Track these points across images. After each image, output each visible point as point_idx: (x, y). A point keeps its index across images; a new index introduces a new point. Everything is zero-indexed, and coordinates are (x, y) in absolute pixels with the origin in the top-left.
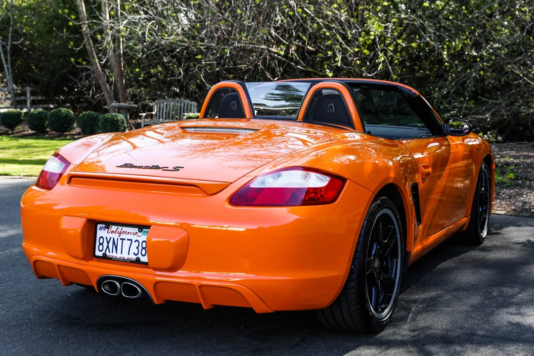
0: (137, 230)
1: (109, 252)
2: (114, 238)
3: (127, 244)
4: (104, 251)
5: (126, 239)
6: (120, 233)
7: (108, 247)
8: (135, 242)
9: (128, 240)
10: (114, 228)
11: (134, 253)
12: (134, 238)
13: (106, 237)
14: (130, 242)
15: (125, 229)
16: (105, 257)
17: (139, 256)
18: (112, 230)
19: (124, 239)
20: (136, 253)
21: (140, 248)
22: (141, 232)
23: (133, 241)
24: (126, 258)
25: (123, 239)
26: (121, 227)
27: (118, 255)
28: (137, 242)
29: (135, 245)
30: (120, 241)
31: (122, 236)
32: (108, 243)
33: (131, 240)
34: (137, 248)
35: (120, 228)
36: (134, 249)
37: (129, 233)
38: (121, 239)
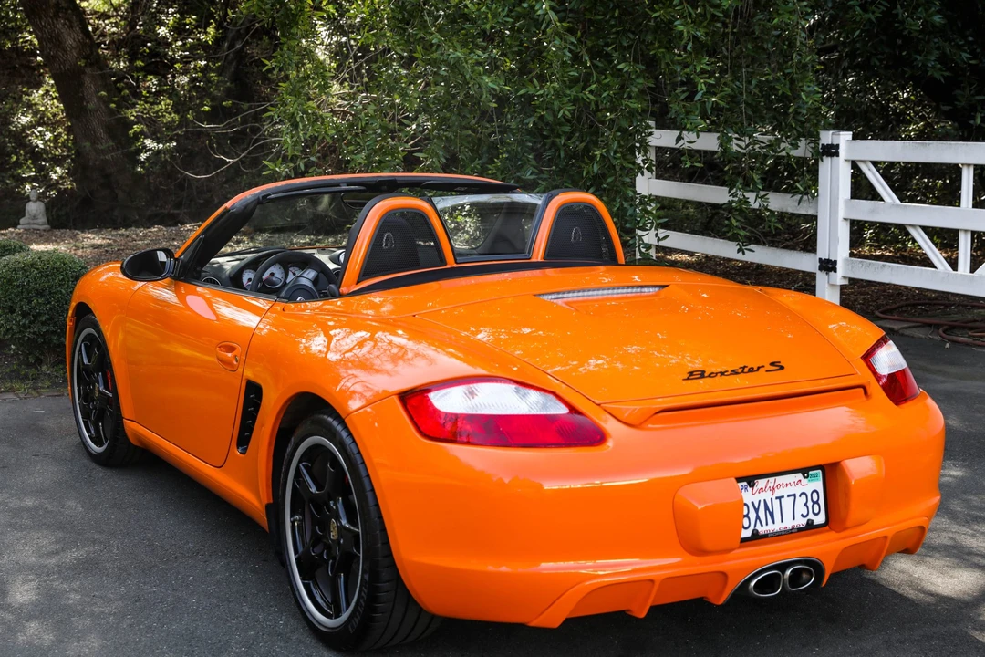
0: (799, 476)
1: (762, 525)
2: (765, 501)
3: (787, 503)
4: (752, 527)
5: (786, 496)
6: (774, 489)
7: (758, 517)
8: (800, 496)
9: (789, 496)
10: (761, 483)
11: (802, 515)
12: (798, 490)
13: (753, 503)
14: (793, 498)
15: (780, 479)
16: (756, 536)
17: (811, 516)
18: (759, 487)
19: (783, 497)
20: (805, 514)
21: (810, 504)
22: (807, 477)
23: (797, 496)
24: (789, 527)
25: (779, 498)
27: (777, 526)
28: (804, 496)
29: (801, 501)
30: (776, 503)
31: (778, 493)
32: (757, 510)
33: (794, 495)
34: (806, 505)
35: (772, 479)
36: (801, 509)
37: (787, 485)
38: (777, 498)
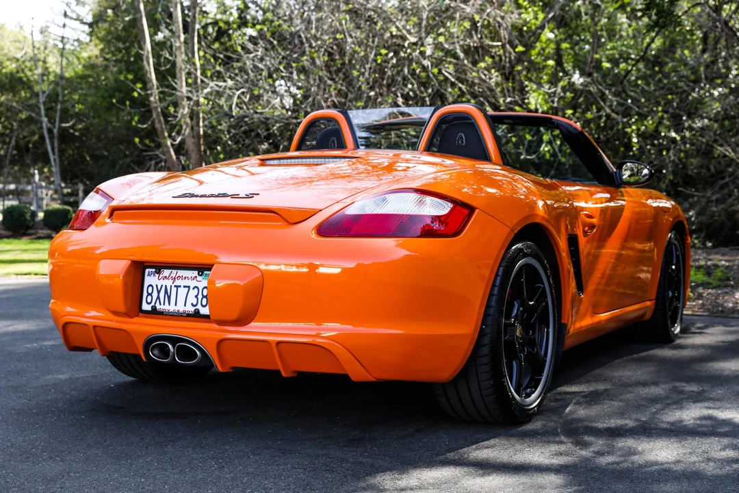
0: (196, 273)
1: (160, 304)
2: (166, 286)
3: (183, 291)
4: (153, 304)
5: (182, 287)
6: (175, 279)
7: (158, 298)
8: (194, 289)
9: (185, 287)
10: (166, 272)
11: (192, 304)
12: (192, 284)
13: (157, 285)
14: (187, 289)
15: (181, 273)
16: (154, 312)
17: (199, 307)
18: (164, 275)
19: (180, 286)
20: (195, 304)
21: (200, 297)
22: (201, 275)
23: (191, 288)
24: (181, 311)
25: (177, 287)
26: (176, 271)
27: (171, 308)
28: (196, 289)
29: (193, 293)
30: (174, 290)
31: (177, 283)
32: (159, 292)
33: (189, 287)
34: (196, 297)
35: (174, 271)
36: (192, 299)
37: (185, 278)
38: (175, 286)
